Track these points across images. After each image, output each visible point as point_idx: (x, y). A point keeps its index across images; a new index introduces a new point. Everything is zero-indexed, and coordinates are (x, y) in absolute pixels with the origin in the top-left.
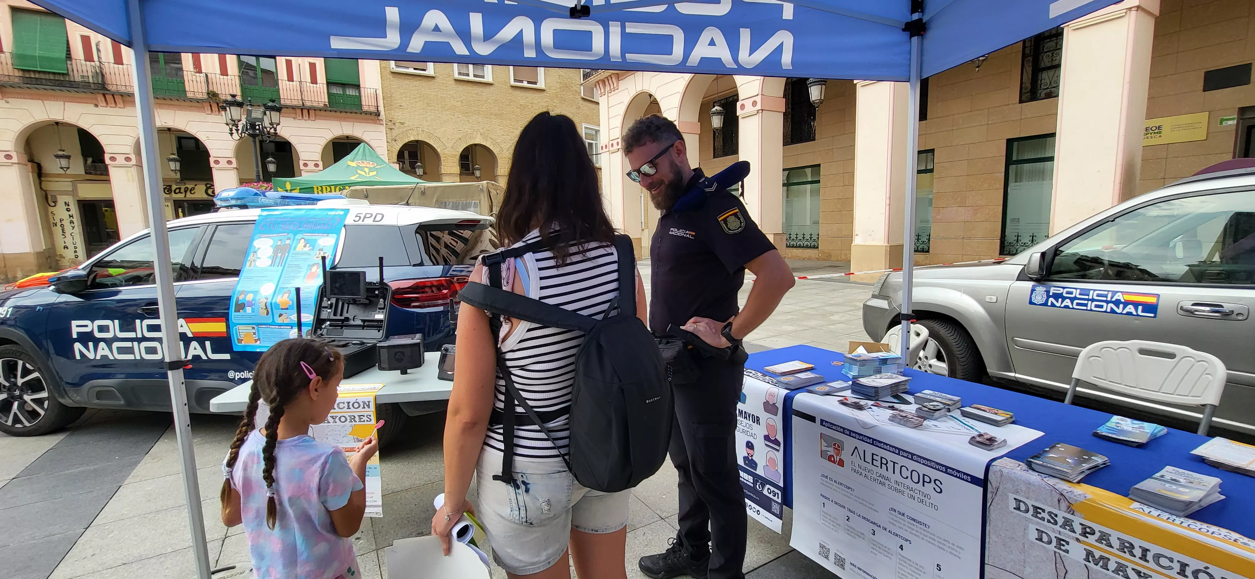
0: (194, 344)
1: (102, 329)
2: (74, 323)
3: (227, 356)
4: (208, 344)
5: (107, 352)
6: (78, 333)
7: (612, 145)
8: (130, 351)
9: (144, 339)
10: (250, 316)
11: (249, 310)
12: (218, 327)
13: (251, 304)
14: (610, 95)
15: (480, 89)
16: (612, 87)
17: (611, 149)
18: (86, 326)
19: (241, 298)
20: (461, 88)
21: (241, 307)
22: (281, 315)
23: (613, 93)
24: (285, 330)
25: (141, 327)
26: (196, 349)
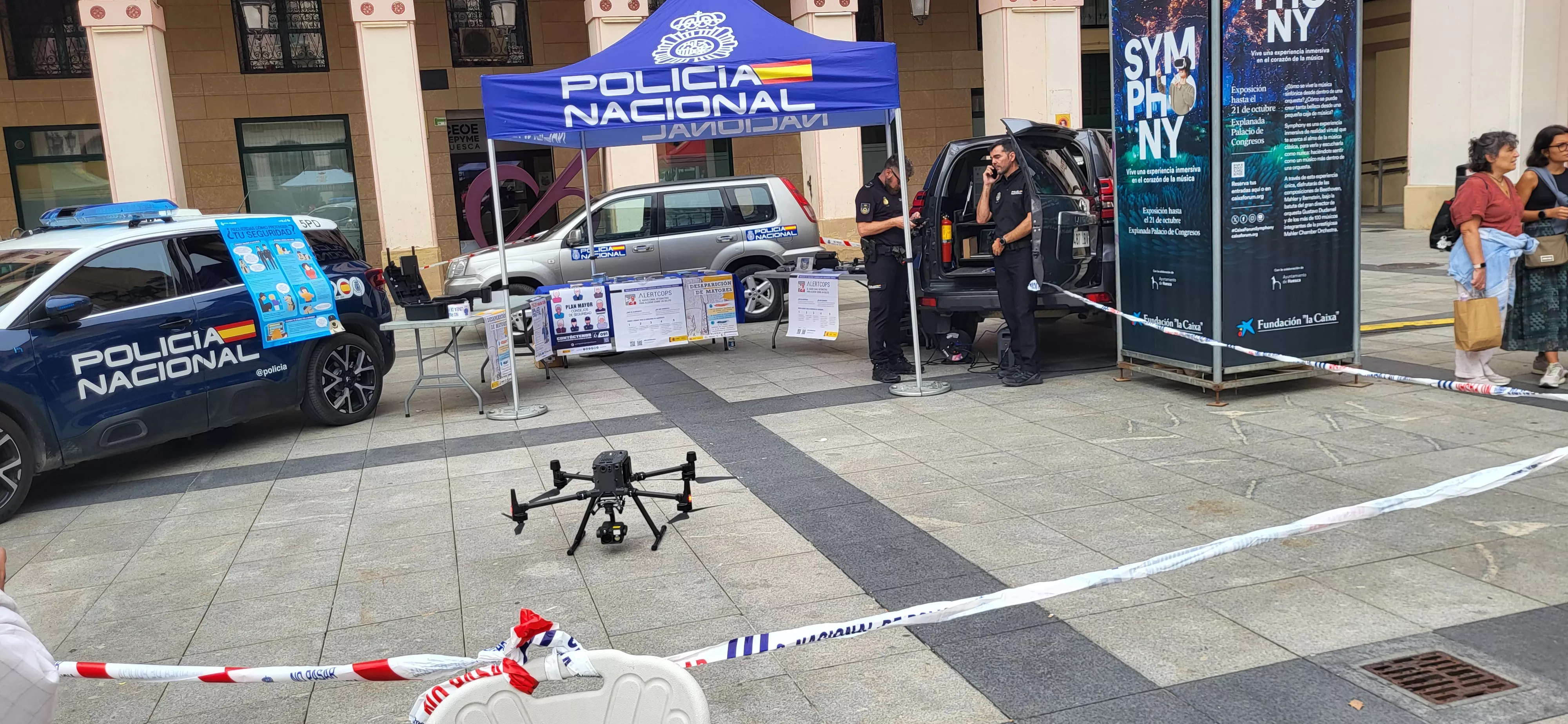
0: (226, 350)
1: (115, 357)
4: (239, 347)
6: (82, 368)
8: (155, 373)
9: (171, 356)
10: (279, 313)
11: (277, 308)
12: (249, 329)
13: (273, 303)
18: (95, 357)
19: (263, 298)
21: (267, 307)
22: (305, 308)
24: (311, 320)
25: (167, 344)
26: (227, 355)
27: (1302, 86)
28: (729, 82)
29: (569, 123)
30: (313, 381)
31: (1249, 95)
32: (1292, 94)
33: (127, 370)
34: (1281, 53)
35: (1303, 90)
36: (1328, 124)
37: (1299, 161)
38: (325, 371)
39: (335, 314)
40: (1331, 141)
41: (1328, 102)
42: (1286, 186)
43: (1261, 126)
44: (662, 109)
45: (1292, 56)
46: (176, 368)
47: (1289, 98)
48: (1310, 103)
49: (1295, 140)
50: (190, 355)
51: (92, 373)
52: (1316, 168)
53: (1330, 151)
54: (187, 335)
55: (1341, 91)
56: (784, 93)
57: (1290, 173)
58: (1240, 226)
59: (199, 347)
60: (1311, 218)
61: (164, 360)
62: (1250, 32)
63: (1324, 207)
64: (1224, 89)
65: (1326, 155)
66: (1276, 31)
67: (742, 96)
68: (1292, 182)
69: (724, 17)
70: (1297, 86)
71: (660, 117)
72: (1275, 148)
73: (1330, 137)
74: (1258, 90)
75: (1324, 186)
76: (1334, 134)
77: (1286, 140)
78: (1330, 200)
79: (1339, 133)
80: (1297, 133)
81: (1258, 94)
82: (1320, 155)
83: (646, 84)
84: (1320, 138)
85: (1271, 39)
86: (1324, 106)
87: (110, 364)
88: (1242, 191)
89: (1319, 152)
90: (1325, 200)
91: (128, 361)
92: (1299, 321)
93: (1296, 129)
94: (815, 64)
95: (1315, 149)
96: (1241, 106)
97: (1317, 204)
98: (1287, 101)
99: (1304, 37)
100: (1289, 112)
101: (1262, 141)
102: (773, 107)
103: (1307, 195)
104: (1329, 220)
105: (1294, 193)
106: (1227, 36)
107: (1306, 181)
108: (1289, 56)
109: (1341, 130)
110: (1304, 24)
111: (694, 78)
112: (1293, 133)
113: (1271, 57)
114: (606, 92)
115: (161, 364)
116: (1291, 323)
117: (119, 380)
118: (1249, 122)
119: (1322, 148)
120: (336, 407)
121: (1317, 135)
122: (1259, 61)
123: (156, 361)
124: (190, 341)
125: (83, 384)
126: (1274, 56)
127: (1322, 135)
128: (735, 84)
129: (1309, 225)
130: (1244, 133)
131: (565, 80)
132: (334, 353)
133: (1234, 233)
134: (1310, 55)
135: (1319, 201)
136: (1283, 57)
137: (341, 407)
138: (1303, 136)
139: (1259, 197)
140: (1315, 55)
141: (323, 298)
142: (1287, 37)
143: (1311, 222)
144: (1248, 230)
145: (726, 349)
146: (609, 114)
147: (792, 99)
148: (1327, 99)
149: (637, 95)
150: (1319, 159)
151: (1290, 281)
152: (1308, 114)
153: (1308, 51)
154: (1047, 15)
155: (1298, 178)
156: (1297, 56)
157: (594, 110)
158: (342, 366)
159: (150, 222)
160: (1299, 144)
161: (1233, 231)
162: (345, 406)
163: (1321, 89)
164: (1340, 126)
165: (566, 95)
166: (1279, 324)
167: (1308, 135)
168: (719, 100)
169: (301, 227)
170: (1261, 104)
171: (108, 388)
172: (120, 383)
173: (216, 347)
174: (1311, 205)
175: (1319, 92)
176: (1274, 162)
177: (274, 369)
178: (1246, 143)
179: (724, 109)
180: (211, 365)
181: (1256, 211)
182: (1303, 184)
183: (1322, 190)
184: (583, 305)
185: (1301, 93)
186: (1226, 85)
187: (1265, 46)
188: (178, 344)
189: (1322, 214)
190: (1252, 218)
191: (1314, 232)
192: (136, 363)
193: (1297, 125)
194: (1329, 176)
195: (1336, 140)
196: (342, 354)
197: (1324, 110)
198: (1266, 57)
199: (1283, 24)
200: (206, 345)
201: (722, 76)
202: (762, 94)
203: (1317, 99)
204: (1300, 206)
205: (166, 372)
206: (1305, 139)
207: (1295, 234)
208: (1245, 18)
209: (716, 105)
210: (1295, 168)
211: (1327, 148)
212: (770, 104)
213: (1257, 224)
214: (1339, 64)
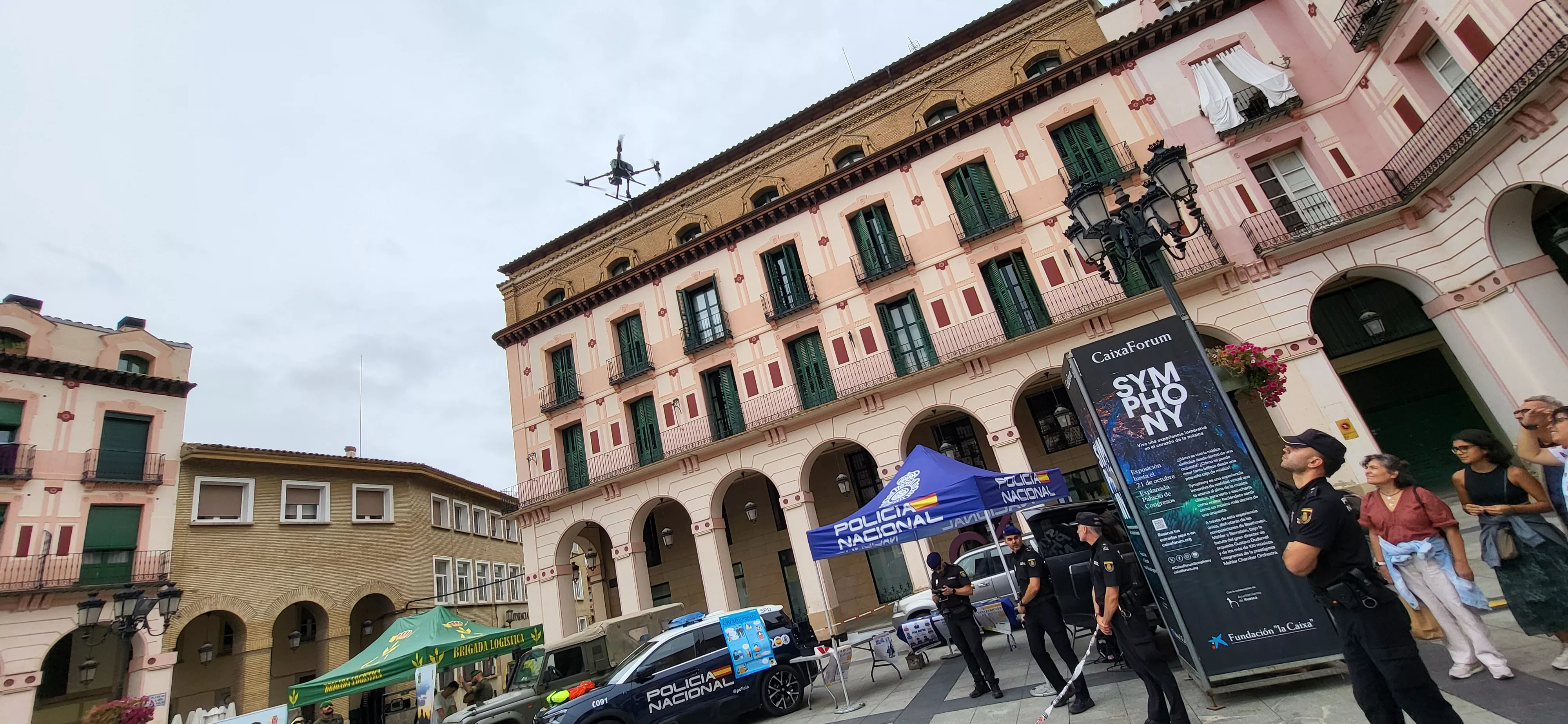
0: (717, 682)
1: (665, 691)
2: (648, 694)
3: (733, 683)
4: (723, 680)
5: (669, 703)
6: (651, 698)
7: (544, 574)
8: (683, 697)
9: (691, 688)
10: (744, 660)
11: (742, 657)
12: (728, 670)
13: (741, 654)
14: (536, 526)
15: (313, 532)
16: (541, 518)
17: (542, 578)
18: (657, 692)
19: (736, 653)
20: (286, 534)
21: (737, 657)
22: (757, 655)
23: (541, 524)
24: (759, 661)
25: (688, 683)
26: (718, 684)
27: (1193, 456)
28: (901, 513)
29: (841, 547)
30: (763, 693)
31: (1147, 473)
32: (1185, 463)
33: (670, 697)
34: (1164, 439)
35: (1195, 459)
36: (1229, 476)
37: (1214, 508)
38: (770, 687)
39: (773, 656)
40: (1239, 488)
41: (1223, 461)
42: (1210, 528)
43: (1168, 491)
44: (876, 533)
45: (1174, 439)
46: (693, 694)
47: (1184, 466)
48: (1205, 466)
49: (1203, 494)
50: (699, 686)
51: (655, 700)
52: (1233, 510)
53: (1240, 495)
54: (699, 677)
55: (1232, 451)
56: (927, 513)
57: (1209, 518)
58: (1177, 563)
59: (703, 682)
60: (1246, 548)
61: (687, 690)
62: (1131, 433)
63: (1255, 537)
64: (1124, 474)
65: (1239, 499)
66: (1153, 427)
67: (909, 519)
68: (1214, 524)
69: (919, 472)
70: (1188, 458)
71: (876, 538)
72: (1186, 503)
73: (1236, 485)
74: (1154, 467)
75: (1247, 522)
76: (1240, 482)
77: (1195, 496)
78: (1259, 530)
79: (1244, 481)
80: (1203, 488)
81: (1155, 470)
82: (1234, 500)
83: (867, 522)
84: (1227, 488)
85: (1151, 432)
86: (1219, 465)
87: (663, 695)
88: (1169, 539)
89: (1231, 498)
90: (1254, 532)
91: (671, 692)
92: (1270, 632)
93: (1201, 486)
94: (938, 495)
95: (1225, 496)
96: (1144, 481)
97: (1246, 536)
98: (1183, 469)
99: (1179, 424)
100: (1189, 476)
101: (1173, 500)
102: (923, 522)
103: (1233, 531)
104: (1265, 546)
105: (1219, 532)
106: (1113, 440)
107: (1228, 521)
108: (1171, 440)
109: (1245, 478)
110: (1176, 417)
111: (886, 515)
112: (1199, 489)
113: (1155, 444)
114: (853, 530)
115: (686, 692)
116: (1263, 633)
117: (667, 702)
118: (1155, 491)
119: (1232, 495)
120: (777, 706)
121: (1223, 486)
122: (1146, 449)
123: (683, 691)
124: (700, 679)
125: (651, 705)
126: (1158, 443)
127: (1228, 485)
128: (904, 514)
129: (1246, 553)
130: (1155, 498)
131: (836, 527)
132: (774, 677)
133: (1175, 570)
134: (1190, 434)
135: (1247, 533)
136: (1166, 441)
137: (779, 706)
138: (1210, 489)
139: (1187, 540)
140: (1194, 433)
141: (766, 649)
142: (1163, 427)
143: (1247, 550)
144: (1187, 566)
145: (1011, 650)
146: (856, 540)
147: (932, 515)
148: (1220, 460)
149: (865, 528)
150: (1232, 503)
151: (1245, 599)
152: (1207, 474)
153: (1187, 432)
154: (1295, 361)
155: (1218, 520)
156: (1179, 438)
157: (850, 540)
158: (780, 683)
159: (693, 623)
160: (1208, 496)
161: (1173, 568)
162: (782, 705)
163: (1212, 454)
164: (1242, 476)
165: (837, 534)
166: (1250, 635)
167: (1214, 488)
168: (899, 523)
169: (760, 613)
170: (1162, 476)
171: (662, 706)
172: (667, 704)
173: (711, 680)
174: (1240, 538)
175: (1210, 457)
176: (1190, 513)
177: (743, 689)
178: (1159, 505)
179: (901, 528)
180: (710, 690)
181: (1190, 551)
182: (1226, 524)
183: (1246, 525)
184: (920, 631)
185: (1194, 461)
186: (1126, 471)
187: (1147, 438)
188: (693, 682)
189: (1255, 542)
190: (1187, 556)
191: (1255, 557)
192: (675, 693)
193: (1200, 483)
194: (1248, 513)
195: (1243, 486)
196: (779, 676)
197: (1221, 467)
198: (1152, 445)
199: (1157, 421)
200: (707, 681)
201: (898, 511)
202: (917, 516)
203: (1211, 462)
204: (1230, 540)
205: (689, 696)
206: (1212, 491)
207: (1235, 562)
208: (1123, 426)
209: (898, 527)
210: (1212, 513)
211: (1237, 493)
212: (922, 521)
213: (1193, 560)
214: (1220, 434)
